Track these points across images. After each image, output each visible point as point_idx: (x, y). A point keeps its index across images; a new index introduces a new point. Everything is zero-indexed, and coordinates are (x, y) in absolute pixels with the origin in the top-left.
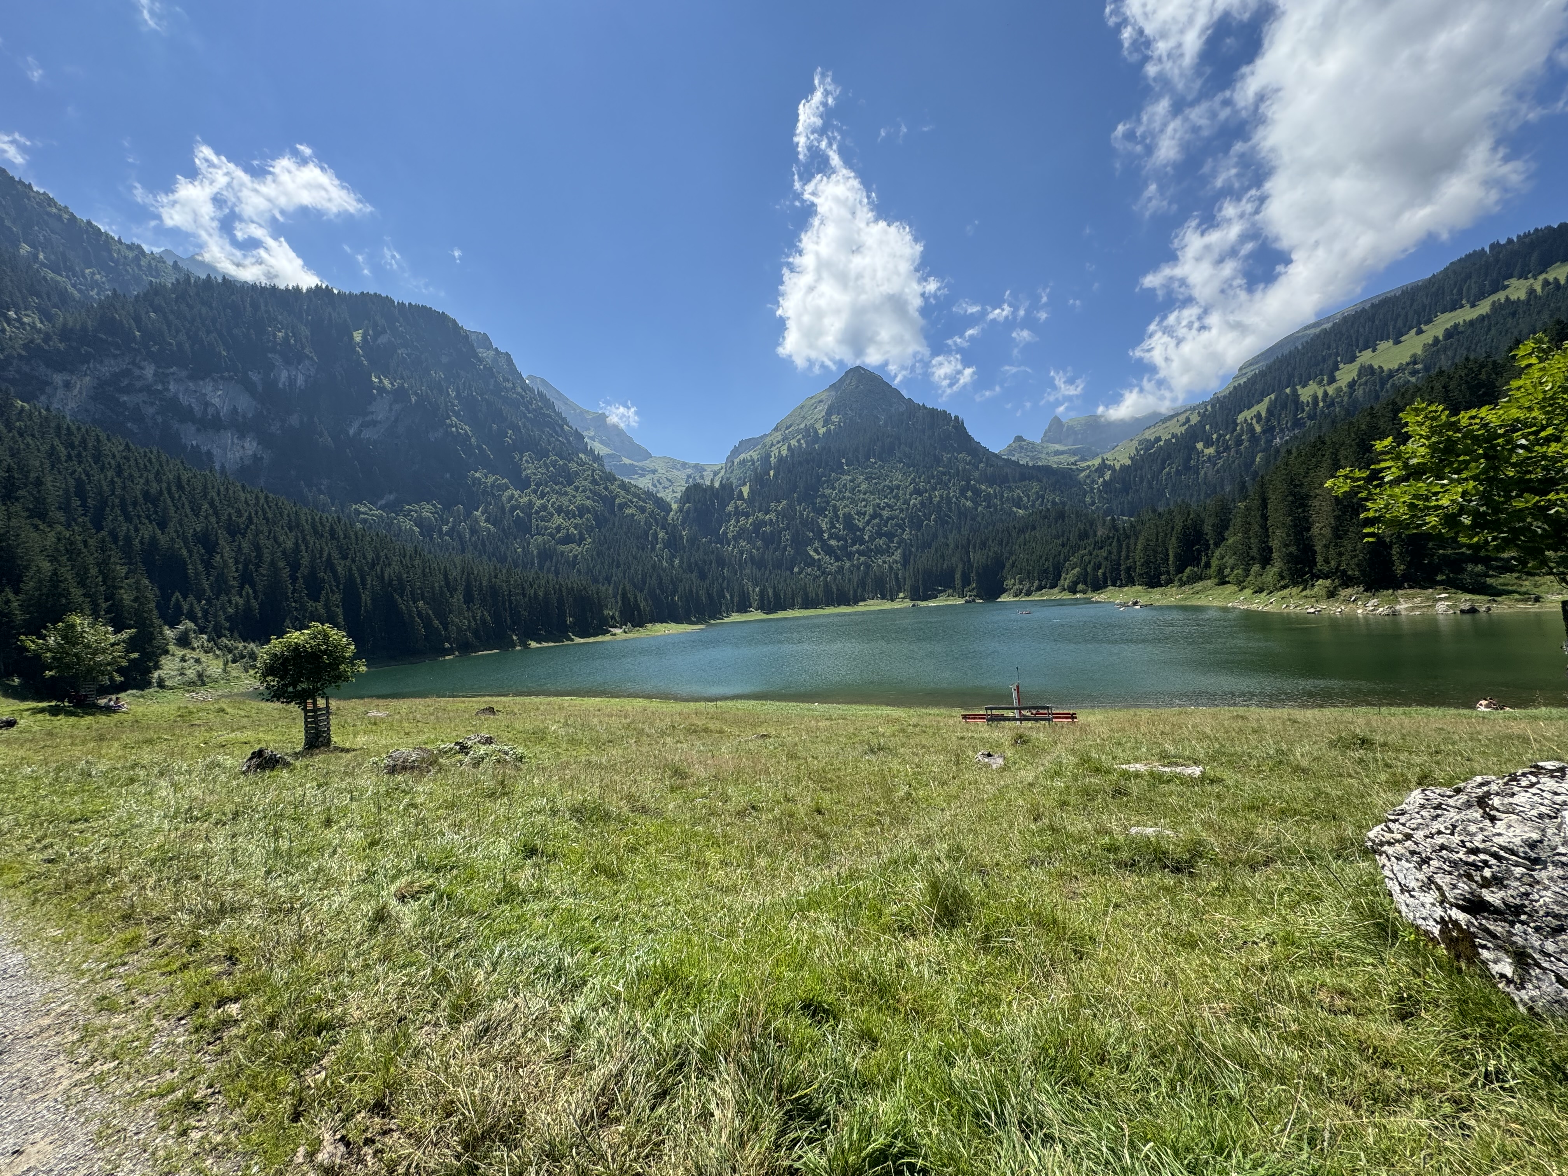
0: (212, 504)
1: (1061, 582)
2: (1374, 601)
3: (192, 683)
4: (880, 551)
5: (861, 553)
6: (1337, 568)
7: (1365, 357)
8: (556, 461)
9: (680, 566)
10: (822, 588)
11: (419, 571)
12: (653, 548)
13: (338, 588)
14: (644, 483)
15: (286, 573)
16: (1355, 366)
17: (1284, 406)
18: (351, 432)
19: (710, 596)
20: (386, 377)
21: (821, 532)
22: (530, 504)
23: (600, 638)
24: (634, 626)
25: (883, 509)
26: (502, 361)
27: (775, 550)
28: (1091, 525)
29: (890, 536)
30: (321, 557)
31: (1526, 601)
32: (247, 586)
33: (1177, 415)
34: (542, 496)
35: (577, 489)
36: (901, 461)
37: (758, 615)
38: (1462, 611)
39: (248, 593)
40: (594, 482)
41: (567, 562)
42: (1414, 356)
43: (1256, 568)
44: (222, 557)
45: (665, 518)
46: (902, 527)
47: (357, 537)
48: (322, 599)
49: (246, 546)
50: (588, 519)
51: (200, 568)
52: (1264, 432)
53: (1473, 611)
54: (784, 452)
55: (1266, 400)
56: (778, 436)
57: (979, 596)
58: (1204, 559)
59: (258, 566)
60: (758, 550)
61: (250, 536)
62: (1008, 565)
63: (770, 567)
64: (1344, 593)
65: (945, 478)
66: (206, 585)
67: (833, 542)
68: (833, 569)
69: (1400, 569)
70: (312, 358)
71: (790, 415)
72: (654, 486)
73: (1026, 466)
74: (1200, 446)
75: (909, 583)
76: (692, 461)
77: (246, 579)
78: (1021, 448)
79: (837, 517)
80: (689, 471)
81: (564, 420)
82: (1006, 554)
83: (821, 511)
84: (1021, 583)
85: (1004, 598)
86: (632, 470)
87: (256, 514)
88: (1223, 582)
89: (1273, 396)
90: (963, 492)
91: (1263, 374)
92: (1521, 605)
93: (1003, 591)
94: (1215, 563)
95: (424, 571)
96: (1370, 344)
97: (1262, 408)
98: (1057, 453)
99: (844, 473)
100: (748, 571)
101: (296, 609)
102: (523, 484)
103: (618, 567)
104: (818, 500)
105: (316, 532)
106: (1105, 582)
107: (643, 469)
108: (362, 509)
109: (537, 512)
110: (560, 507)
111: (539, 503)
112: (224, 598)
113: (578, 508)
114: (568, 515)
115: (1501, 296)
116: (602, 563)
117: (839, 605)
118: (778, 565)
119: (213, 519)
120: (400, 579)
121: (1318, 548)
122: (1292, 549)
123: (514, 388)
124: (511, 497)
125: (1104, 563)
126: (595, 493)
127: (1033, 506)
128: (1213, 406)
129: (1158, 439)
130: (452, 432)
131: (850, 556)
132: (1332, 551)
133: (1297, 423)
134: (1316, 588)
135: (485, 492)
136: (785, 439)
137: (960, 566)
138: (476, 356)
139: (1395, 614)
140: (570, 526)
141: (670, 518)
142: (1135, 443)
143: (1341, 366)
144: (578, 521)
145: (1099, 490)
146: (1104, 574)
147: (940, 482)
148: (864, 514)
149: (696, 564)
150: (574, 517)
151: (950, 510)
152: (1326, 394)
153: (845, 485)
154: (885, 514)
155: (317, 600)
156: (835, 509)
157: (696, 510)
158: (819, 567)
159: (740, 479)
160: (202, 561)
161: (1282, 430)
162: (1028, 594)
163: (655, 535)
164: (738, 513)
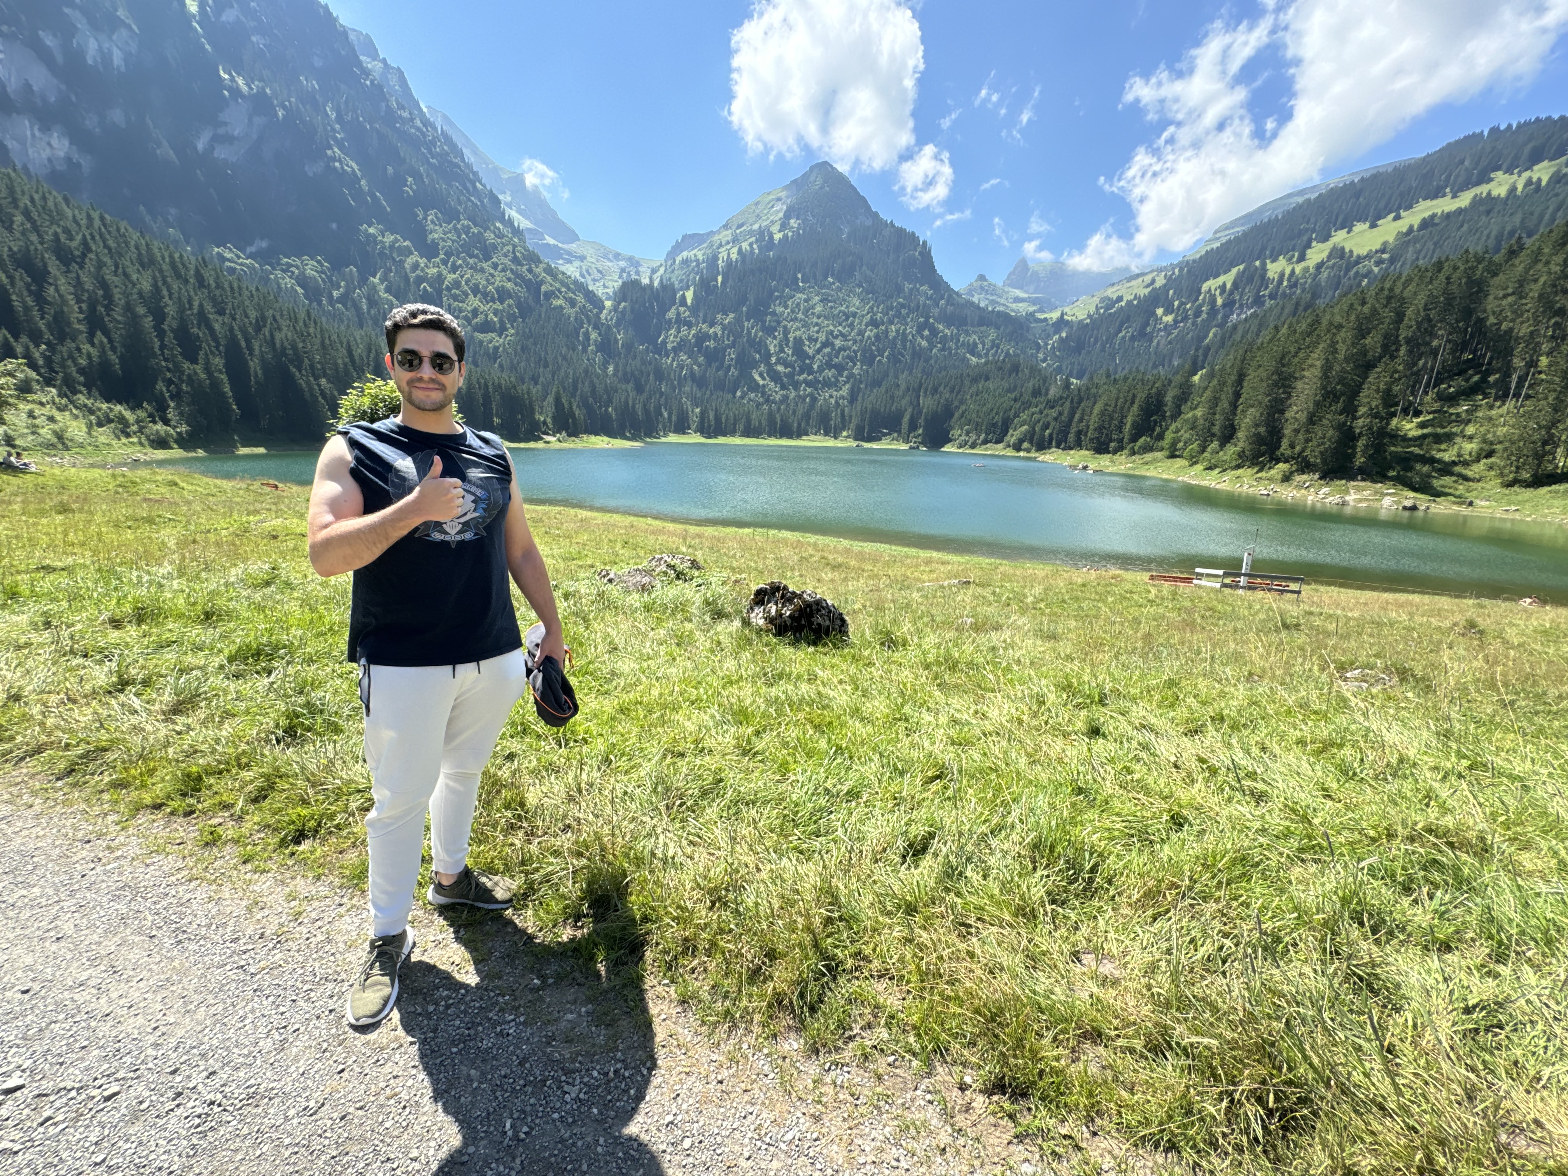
0: (27, 214)
1: (1007, 438)
2: (1326, 490)
3: (51, 446)
4: (827, 384)
5: (808, 384)
6: (1300, 454)
7: (1339, 237)
8: (469, 227)
9: (615, 375)
10: (765, 417)
11: (318, 341)
12: (585, 350)
13: (217, 348)
14: (572, 270)
15: (148, 322)
16: (1329, 245)
17: (1250, 280)
18: (200, 146)
19: (646, 411)
20: (239, 74)
21: (769, 355)
22: (440, 278)
23: (532, 445)
24: (569, 435)
25: (836, 337)
26: (393, 81)
27: (718, 369)
28: (1045, 382)
29: (840, 368)
30: (191, 308)
31: (1460, 504)
32: (99, 333)
33: (1143, 274)
34: (454, 269)
35: (495, 266)
36: (860, 286)
37: (696, 438)
38: (1405, 508)
39: (101, 342)
40: (515, 260)
41: (487, 353)
42: (1385, 243)
43: (1215, 445)
44: (57, 290)
45: (598, 316)
46: (853, 359)
47: (232, 288)
48: (201, 361)
49: (88, 283)
50: (509, 306)
51: (30, 302)
52: (1224, 305)
53: (1414, 508)
54: (734, 256)
55: (1234, 271)
56: (727, 235)
57: (923, 443)
58: (1158, 429)
59: (108, 308)
60: (699, 366)
61: (90, 266)
62: (957, 415)
63: (711, 386)
64: (1298, 478)
65: (904, 311)
66: (42, 325)
67: (780, 368)
68: (778, 397)
69: (1360, 460)
70: (129, 27)
71: (743, 213)
72: (583, 276)
73: (984, 310)
74: (1160, 311)
75: (855, 422)
76: (626, 252)
77: (95, 323)
78: (982, 288)
79: (787, 340)
80: (623, 264)
81: (475, 174)
82: (956, 403)
83: (770, 331)
84: (967, 434)
85: (948, 448)
86: (556, 252)
87: (93, 238)
88: (1172, 456)
89: (1241, 267)
90: (920, 331)
91: (1238, 240)
92: (1456, 508)
93: (947, 440)
94: (1169, 436)
95: (323, 342)
96: (1347, 225)
97: (1228, 279)
98: (1017, 300)
99: (799, 290)
100: (687, 389)
101: (169, 370)
102: (430, 251)
103: (546, 366)
104: (769, 318)
105: (178, 275)
106: (1050, 443)
107: (569, 253)
108: (228, 255)
109: (449, 289)
110: (477, 286)
111: (451, 277)
112: (70, 344)
113: (497, 290)
114: (486, 297)
115: (1482, 190)
116: (528, 360)
117: (782, 436)
118: (720, 386)
119: (34, 238)
120: (294, 347)
121: (1287, 431)
122: (1262, 430)
123: (412, 120)
124: (416, 266)
125: (1053, 424)
126: (518, 275)
127: (987, 355)
128: (1181, 270)
129: (1120, 299)
130: (335, 168)
131: (796, 385)
132: (1301, 436)
133: (1258, 301)
134: (1273, 472)
135: (382, 254)
136: (735, 240)
137: (910, 410)
138: (359, 64)
139: (1344, 503)
140: (488, 311)
141: (603, 316)
142: (1096, 300)
143: (1314, 244)
144: (498, 306)
145: (1053, 347)
146: (1051, 435)
147: (898, 315)
148: (816, 340)
149: (632, 373)
150: (493, 300)
151: (905, 348)
152: (1293, 272)
153: (798, 305)
154: (838, 343)
155: (195, 361)
156: (786, 331)
157: (632, 310)
158: (763, 394)
159: (681, 281)
160: (31, 292)
161: (1241, 306)
162: (973, 447)
163: (587, 335)
164: (680, 322)
